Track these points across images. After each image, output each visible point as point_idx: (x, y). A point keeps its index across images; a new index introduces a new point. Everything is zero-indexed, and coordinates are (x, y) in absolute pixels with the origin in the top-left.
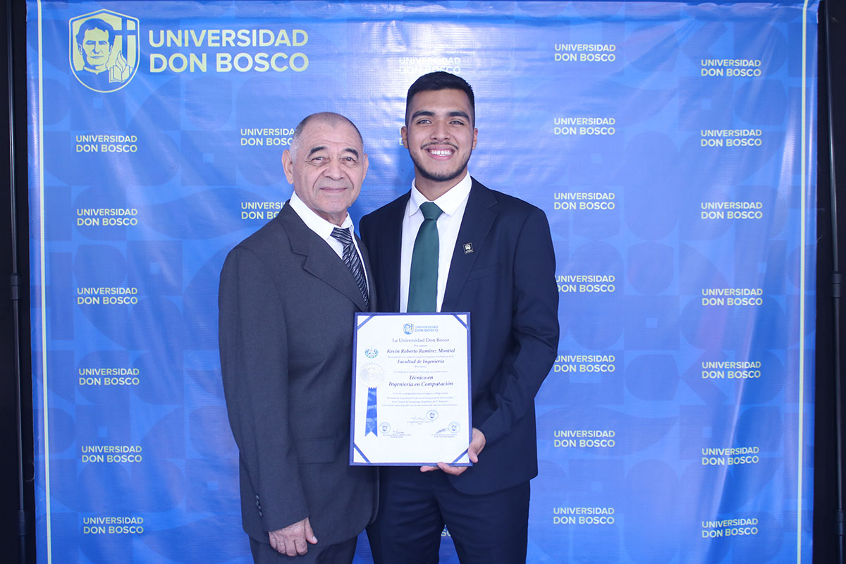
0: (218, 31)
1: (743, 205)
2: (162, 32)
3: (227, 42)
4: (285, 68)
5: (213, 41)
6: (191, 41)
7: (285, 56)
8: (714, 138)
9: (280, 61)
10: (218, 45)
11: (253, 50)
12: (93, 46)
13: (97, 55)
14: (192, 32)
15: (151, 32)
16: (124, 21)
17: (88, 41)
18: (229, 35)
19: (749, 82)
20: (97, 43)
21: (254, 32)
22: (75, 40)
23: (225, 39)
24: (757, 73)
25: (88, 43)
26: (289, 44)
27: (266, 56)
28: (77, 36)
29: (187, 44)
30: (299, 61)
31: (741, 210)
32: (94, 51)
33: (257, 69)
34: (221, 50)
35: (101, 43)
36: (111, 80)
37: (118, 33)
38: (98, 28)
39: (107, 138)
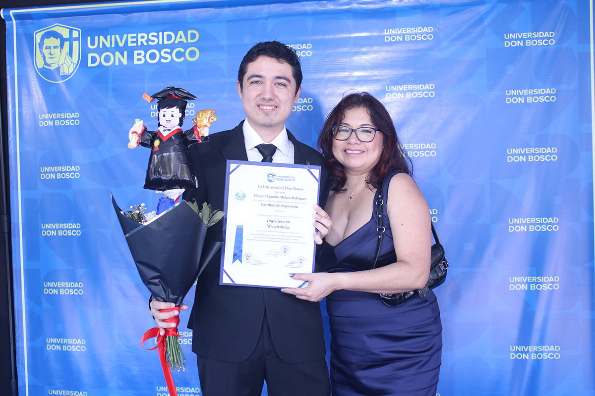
0: (135, 35)
1: (541, 150)
2: (96, 38)
3: (142, 42)
4: (183, 59)
5: (132, 42)
6: (116, 43)
7: (182, 50)
8: (517, 96)
9: (179, 55)
10: (135, 44)
11: (159, 47)
12: (50, 50)
13: (52, 56)
14: (117, 36)
15: (89, 38)
16: (71, 31)
17: (46, 47)
18: (143, 37)
19: (545, 50)
20: (52, 48)
21: (161, 34)
22: (38, 46)
23: (140, 40)
24: (552, 42)
26: (185, 41)
27: (169, 51)
28: (39, 44)
29: (113, 45)
30: (192, 54)
31: (540, 154)
32: (50, 53)
33: (162, 60)
34: (137, 48)
35: (55, 47)
36: (62, 73)
37: (66, 40)
38: (53, 37)
39: (59, 115)
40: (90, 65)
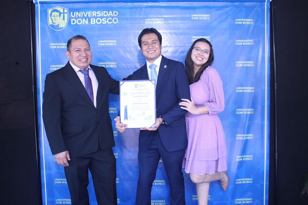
0: (91, 12)
1: (248, 62)
2: (75, 13)
3: (94, 15)
4: (111, 22)
5: (90, 15)
6: (83, 15)
7: (111, 19)
8: (239, 42)
9: (110, 21)
10: (91, 16)
11: (101, 18)
12: (55, 17)
13: (55, 20)
14: (84, 12)
15: (72, 13)
16: (64, 10)
18: (95, 13)
19: (249, 26)
20: (56, 16)
21: (102, 12)
22: (49, 15)
23: (93, 14)
24: (252, 23)
25: (53, 16)
26: (112, 15)
27: (105, 19)
28: (50, 14)
29: (82, 16)
30: (115, 20)
31: (248, 64)
33: (103, 23)
34: (92, 17)
35: (57, 16)
36: (60, 27)
37: (62, 13)
38: (56, 12)
39: (58, 44)
40: (72, 24)
